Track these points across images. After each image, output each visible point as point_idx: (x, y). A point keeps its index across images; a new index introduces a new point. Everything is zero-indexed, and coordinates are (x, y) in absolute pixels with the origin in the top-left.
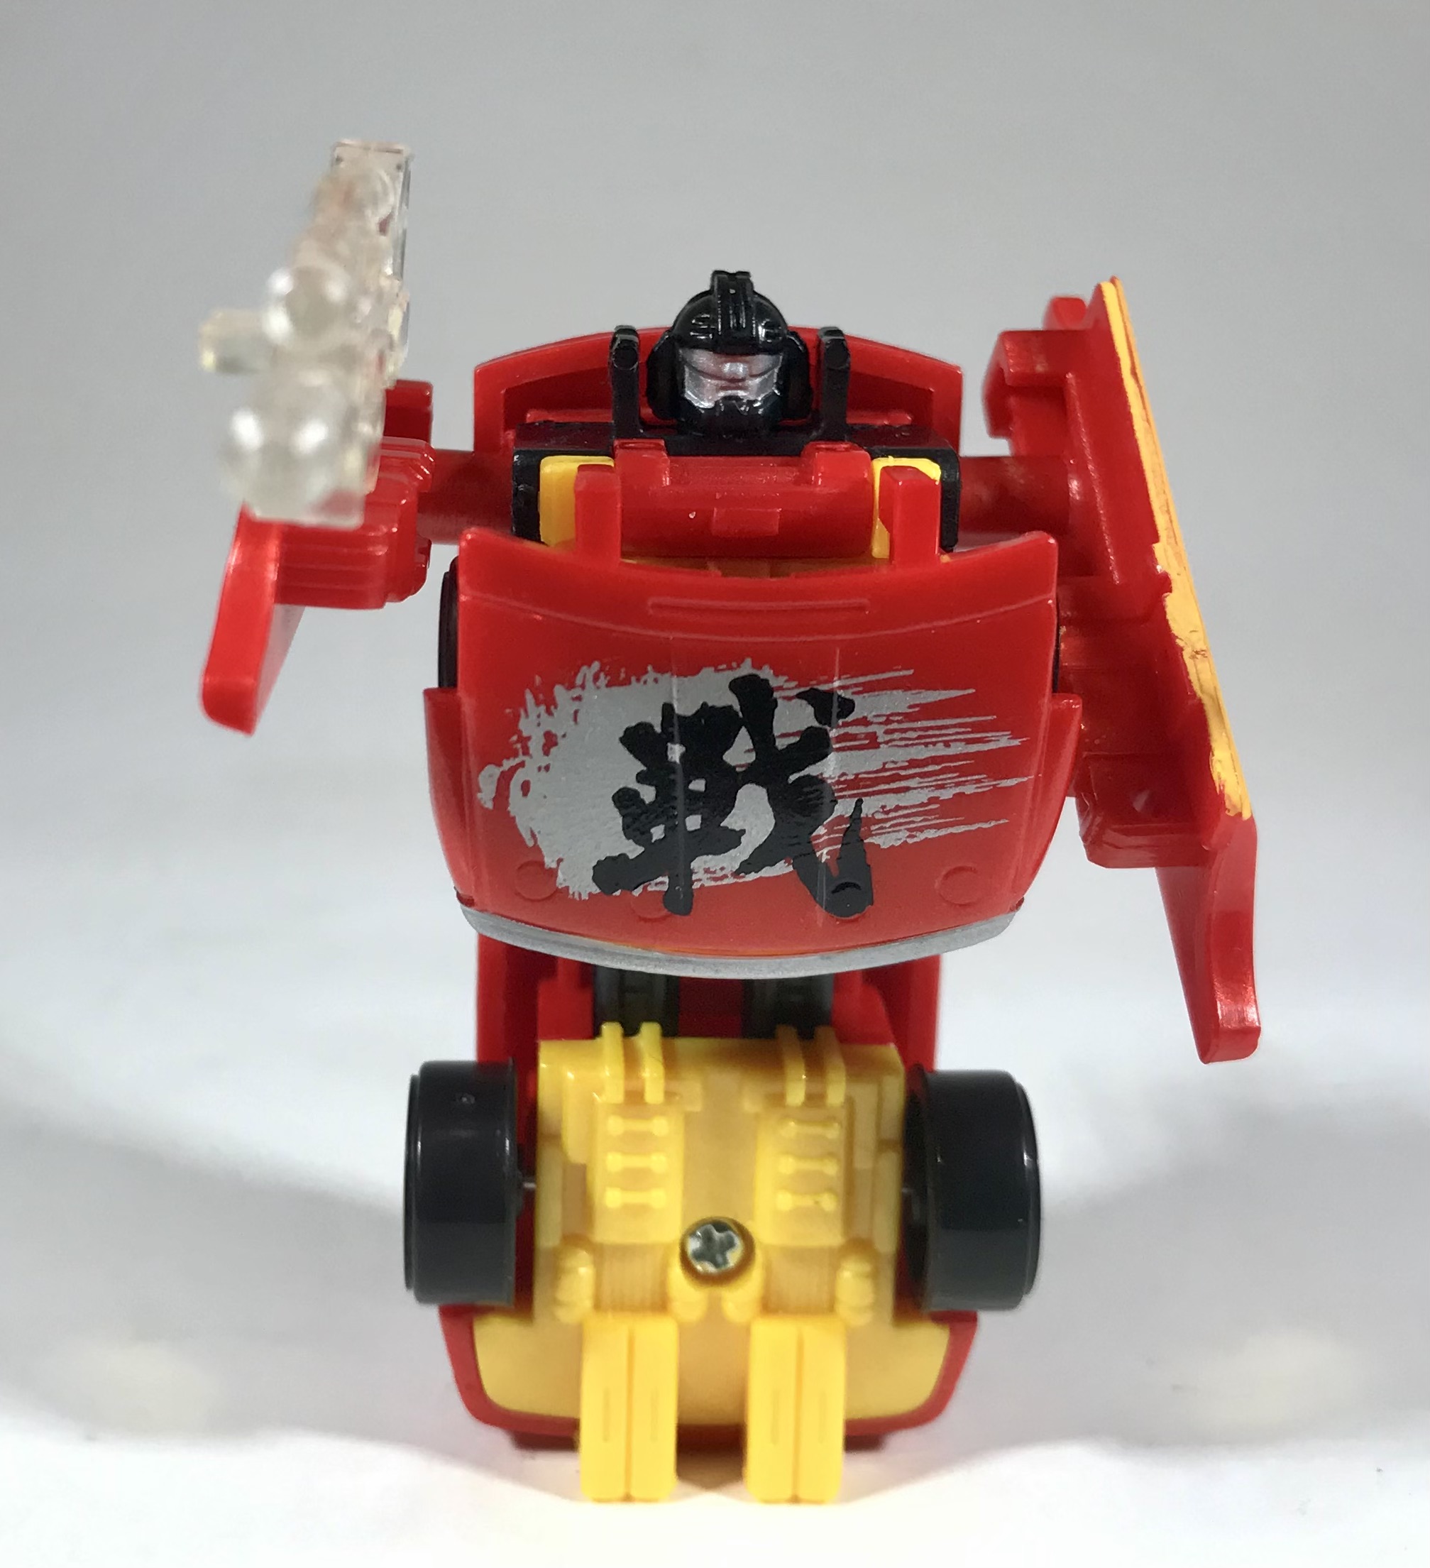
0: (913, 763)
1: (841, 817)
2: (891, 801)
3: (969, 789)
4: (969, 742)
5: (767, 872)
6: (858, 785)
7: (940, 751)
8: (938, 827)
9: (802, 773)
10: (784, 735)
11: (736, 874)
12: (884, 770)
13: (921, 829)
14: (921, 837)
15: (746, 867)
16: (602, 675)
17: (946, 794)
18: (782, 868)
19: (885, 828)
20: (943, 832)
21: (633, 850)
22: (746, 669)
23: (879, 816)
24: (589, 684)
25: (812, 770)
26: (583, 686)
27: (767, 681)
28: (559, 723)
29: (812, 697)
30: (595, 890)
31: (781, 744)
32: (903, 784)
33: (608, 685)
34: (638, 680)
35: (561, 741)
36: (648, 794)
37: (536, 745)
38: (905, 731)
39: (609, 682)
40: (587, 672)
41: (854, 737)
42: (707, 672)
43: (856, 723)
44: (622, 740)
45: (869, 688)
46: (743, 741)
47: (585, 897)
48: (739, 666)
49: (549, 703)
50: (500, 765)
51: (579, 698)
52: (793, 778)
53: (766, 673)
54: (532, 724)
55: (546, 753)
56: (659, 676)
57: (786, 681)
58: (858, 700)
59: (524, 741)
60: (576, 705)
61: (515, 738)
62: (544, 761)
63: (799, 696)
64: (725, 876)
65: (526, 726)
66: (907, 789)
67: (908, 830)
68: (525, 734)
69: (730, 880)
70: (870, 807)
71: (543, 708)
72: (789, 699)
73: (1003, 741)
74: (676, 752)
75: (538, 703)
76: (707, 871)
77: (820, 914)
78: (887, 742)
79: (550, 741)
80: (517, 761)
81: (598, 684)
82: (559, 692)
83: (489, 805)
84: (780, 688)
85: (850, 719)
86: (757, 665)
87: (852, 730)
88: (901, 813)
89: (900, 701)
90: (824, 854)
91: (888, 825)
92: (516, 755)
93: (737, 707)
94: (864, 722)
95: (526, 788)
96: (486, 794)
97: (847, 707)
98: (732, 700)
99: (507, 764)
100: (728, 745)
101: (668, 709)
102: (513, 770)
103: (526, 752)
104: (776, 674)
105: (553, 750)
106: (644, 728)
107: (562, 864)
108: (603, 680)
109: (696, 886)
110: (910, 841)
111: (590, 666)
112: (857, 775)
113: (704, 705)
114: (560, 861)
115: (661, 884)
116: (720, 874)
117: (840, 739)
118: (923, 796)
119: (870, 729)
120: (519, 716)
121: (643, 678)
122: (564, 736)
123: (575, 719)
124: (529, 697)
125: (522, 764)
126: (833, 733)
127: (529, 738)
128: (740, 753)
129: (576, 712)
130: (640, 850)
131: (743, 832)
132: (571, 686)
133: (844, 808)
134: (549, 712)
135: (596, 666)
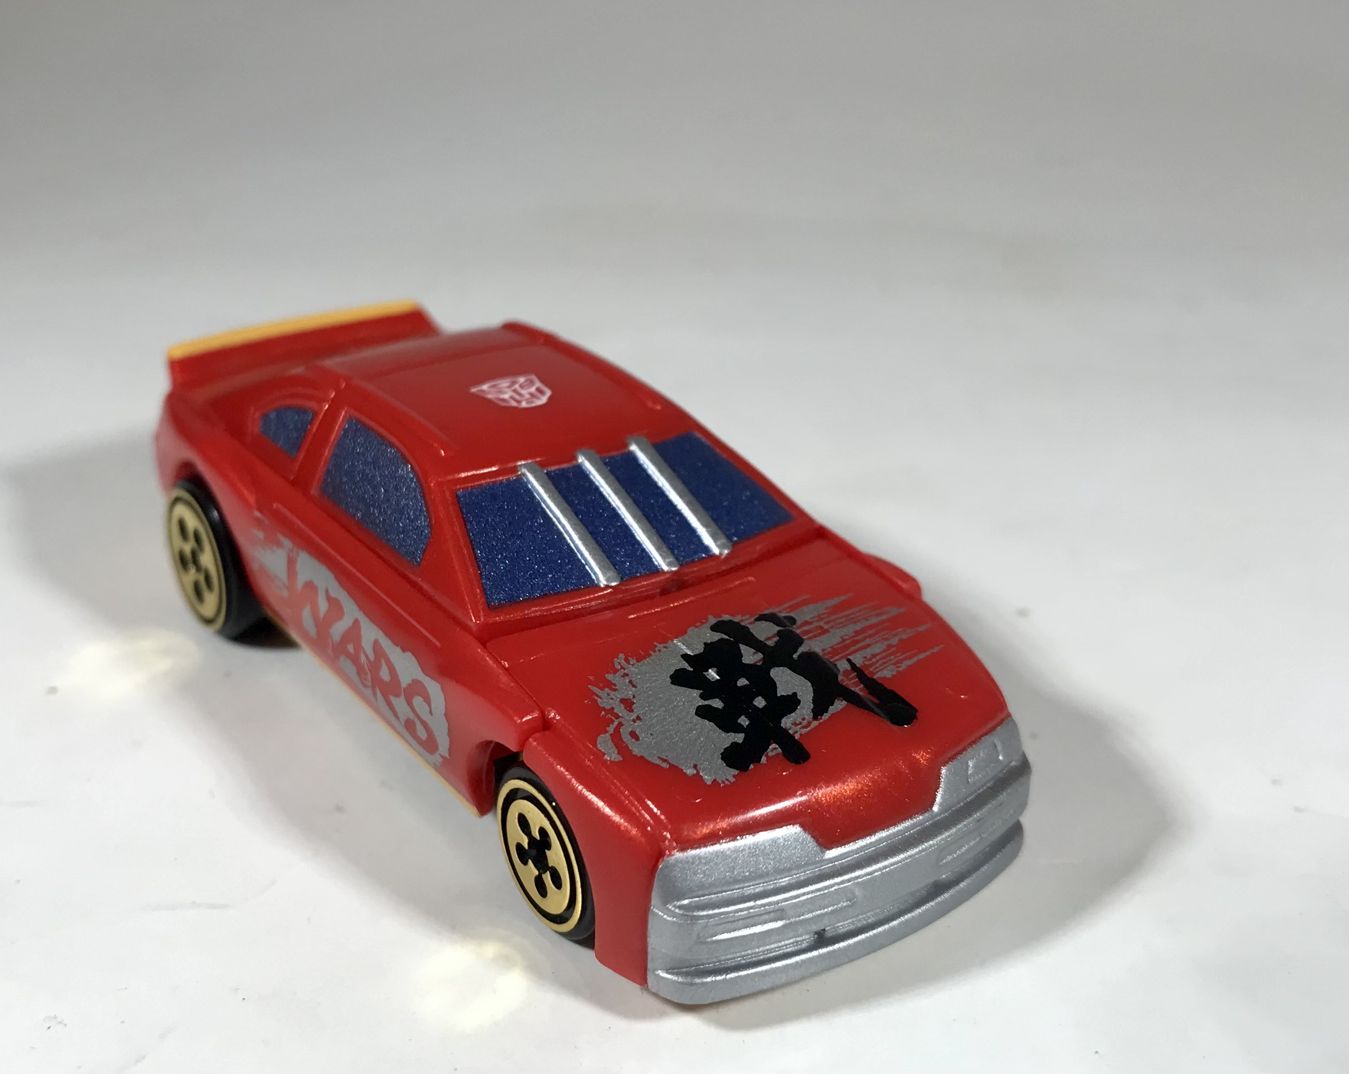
0: (857, 633)
1: (847, 671)
3: (904, 636)
4: (877, 616)
5: (833, 710)
6: (839, 650)
7: (866, 624)
8: (910, 658)
11: (815, 718)
12: (844, 640)
13: (901, 661)
14: (905, 665)
16: (630, 658)
17: (894, 642)
18: (840, 704)
19: (878, 668)
20: (915, 659)
32: (862, 644)
34: (655, 651)
37: (620, 710)
48: (706, 620)
49: (611, 686)
50: (607, 730)
55: (632, 711)
61: (604, 713)
63: (757, 620)
66: (868, 646)
67: (895, 664)
70: (858, 659)
71: (607, 690)
75: (602, 689)
80: (616, 723)
81: (631, 663)
86: (717, 615)
88: (878, 658)
91: (877, 665)
92: (613, 722)
95: (634, 735)
99: (611, 729)
103: (617, 717)
104: (733, 614)
111: (618, 656)
112: (832, 647)
120: (596, 701)
121: (657, 649)
122: (634, 697)
127: (613, 709)
132: (615, 671)
135: (622, 656)
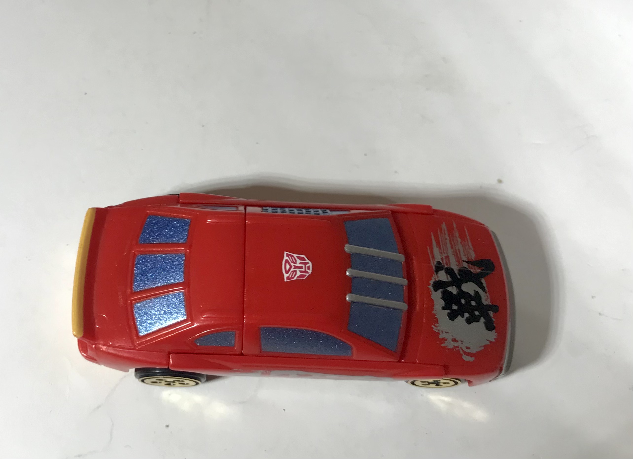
0: (452, 248)
1: (468, 266)
2: (462, 254)
3: (457, 235)
4: (445, 234)
5: (485, 285)
6: (459, 261)
7: (448, 241)
8: (468, 241)
9: (457, 274)
10: (448, 278)
11: (486, 293)
12: (454, 255)
13: (469, 246)
14: (471, 247)
15: (484, 290)
16: (436, 325)
17: (459, 240)
18: (483, 281)
19: (470, 255)
21: (482, 320)
22: (431, 287)
23: (466, 257)
24: (439, 328)
25: (456, 272)
26: (439, 330)
27: (434, 282)
28: (449, 337)
29: (437, 271)
30: (494, 331)
31: (450, 279)
32: (457, 250)
33: (438, 323)
34: (435, 315)
35: (454, 337)
36: (467, 315)
37: (456, 344)
38: (444, 250)
39: (437, 323)
40: (435, 329)
41: (446, 262)
42: (433, 297)
43: (443, 261)
44: (453, 321)
45: (433, 257)
46: (450, 289)
47: (496, 334)
48: (430, 289)
49: (444, 340)
50: (462, 355)
51: (442, 332)
52: (459, 277)
53: (432, 282)
54: (450, 345)
55: (458, 341)
56: (434, 310)
57: (433, 277)
58: (436, 260)
59: (455, 347)
60: (444, 333)
61: (454, 350)
62: (460, 342)
63: (437, 274)
64: (487, 296)
65: (451, 347)
66: (459, 250)
67: (469, 249)
68: (453, 347)
69: (488, 294)
70: (464, 258)
71: (446, 342)
72: (438, 277)
73: (444, 226)
74: (455, 307)
75: (444, 343)
76: (486, 300)
77: (494, 272)
78: (447, 254)
79: (454, 340)
80: (461, 350)
82: (441, 336)
83: (473, 359)
84: (435, 279)
85: (441, 262)
86: (430, 284)
87: (444, 262)
88: (465, 251)
89: (436, 250)
90: (479, 271)
91: (468, 254)
92: (459, 350)
93: (441, 290)
94: (442, 259)
95: (468, 348)
96: (471, 359)
97: (439, 263)
98: (440, 291)
99: (462, 352)
100: (451, 293)
101: (443, 308)
102: (463, 351)
103: (458, 347)
104: (431, 279)
105: (457, 339)
106: (449, 315)
107: (488, 339)
108: (437, 325)
109: (490, 304)
110: (472, 249)
111: (433, 328)
112: (456, 261)
113: (441, 298)
114: (488, 340)
115: (491, 314)
116: (487, 297)
117: (447, 265)
118: (460, 246)
119: (444, 257)
120: (448, 348)
122: (452, 336)
123: (448, 333)
124: (443, 345)
125: (461, 348)
126: (446, 266)
127: (454, 346)
128: (453, 290)
129: (446, 333)
130: (482, 318)
131: (475, 291)
132: (439, 334)
133: (465, 265)
134: (446, 340)
135: (433, 326)
